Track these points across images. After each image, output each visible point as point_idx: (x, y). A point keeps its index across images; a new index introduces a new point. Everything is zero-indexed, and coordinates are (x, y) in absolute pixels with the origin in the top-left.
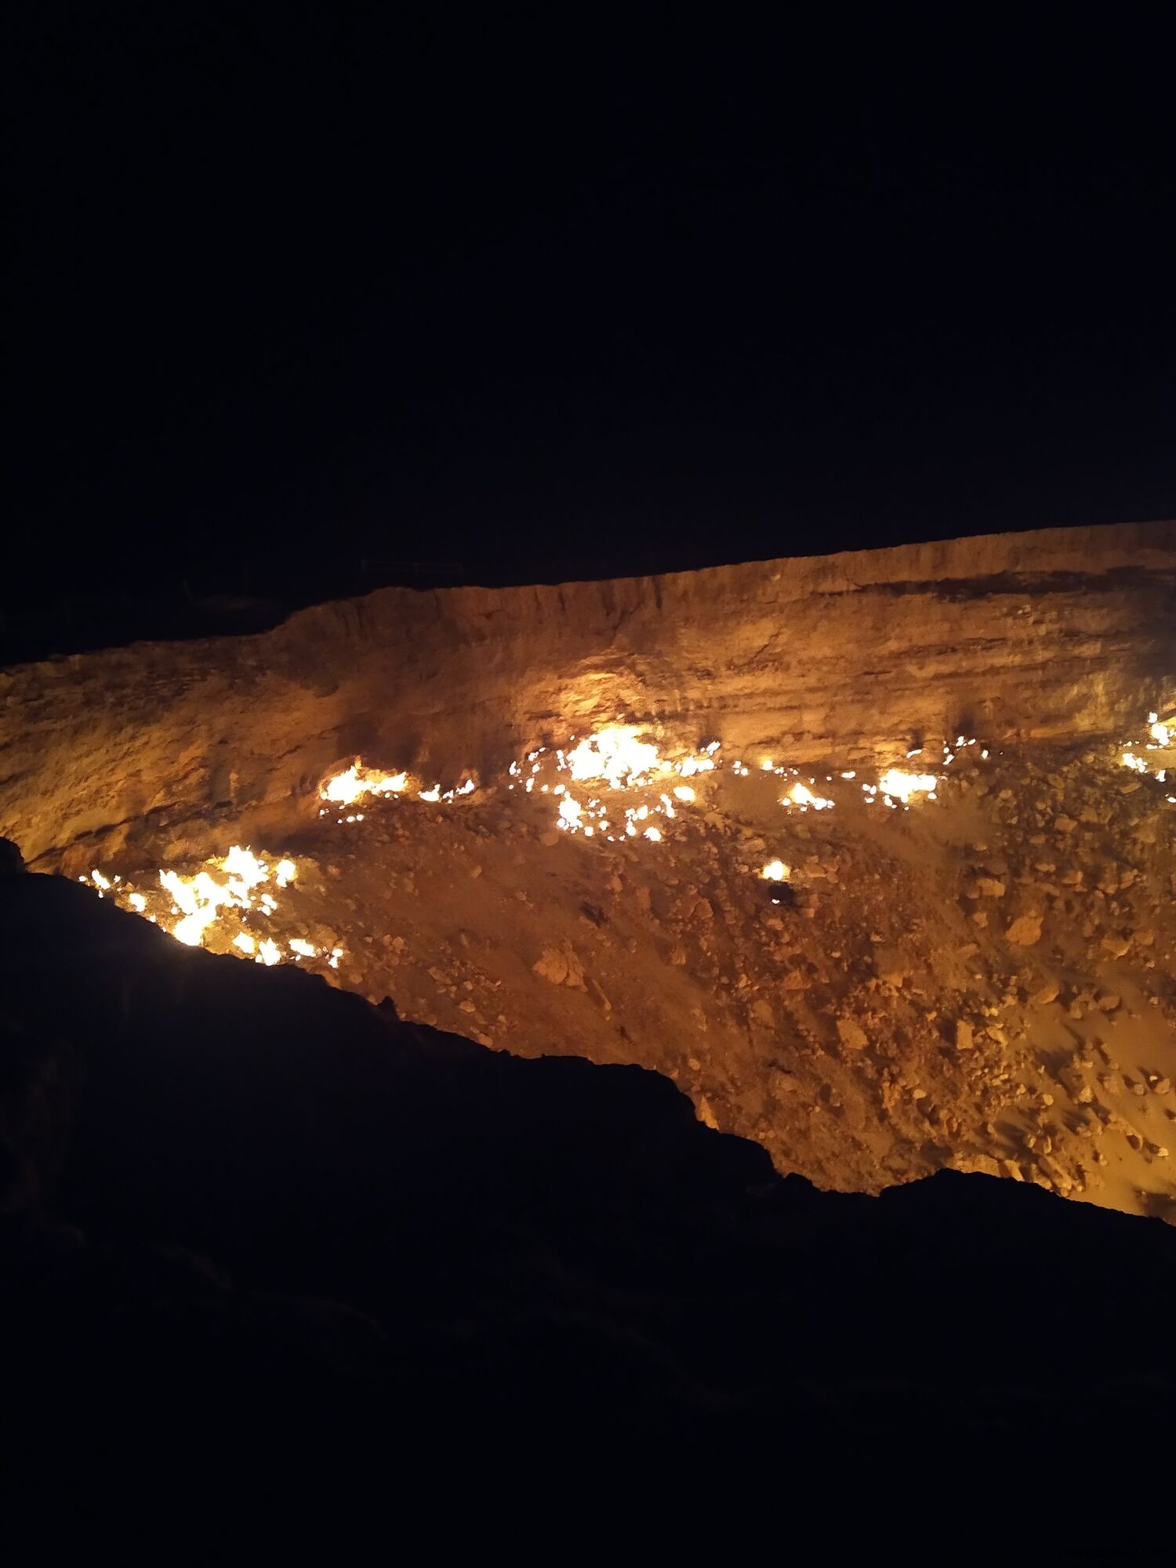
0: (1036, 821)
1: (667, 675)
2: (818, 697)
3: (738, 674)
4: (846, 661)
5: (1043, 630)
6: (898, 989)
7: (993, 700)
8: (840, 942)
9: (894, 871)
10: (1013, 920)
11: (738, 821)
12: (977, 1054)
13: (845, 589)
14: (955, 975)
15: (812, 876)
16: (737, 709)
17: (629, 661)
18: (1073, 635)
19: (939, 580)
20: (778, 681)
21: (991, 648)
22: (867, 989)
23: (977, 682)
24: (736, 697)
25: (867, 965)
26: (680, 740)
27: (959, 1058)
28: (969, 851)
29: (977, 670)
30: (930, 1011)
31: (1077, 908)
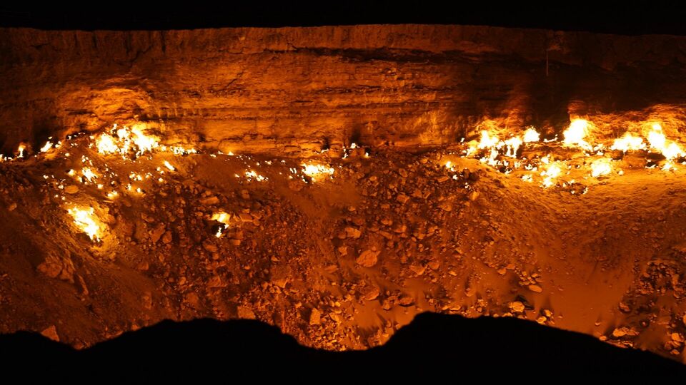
0: (387, 195)
1: (169, 93)
2: (268, 114)
3: (216, 96)
4: (285, 92)
5: (402, 83)
6: (282, 289)
7: (373, 122)
8: (252, 261)
9: (296, 221)
10: (361, 252)
11: (206, 186)
12: (321, 328)
13: (286, 49)
14: (319, 282)
15: (244, 221)
16: (215, 117)
17: (142, 82)
18: (419, 88)
19: (345, 49)
20: (243, 101)
21: (372, 91)
22: (261, 288)
23: (363, 112)
24: (214, 109)
25: (266, 275)
26: (177, 133)
27: (309, 329)
28: (346, 211)
29: (363, 104)
30: (297, 302)
31: (400, 247)
